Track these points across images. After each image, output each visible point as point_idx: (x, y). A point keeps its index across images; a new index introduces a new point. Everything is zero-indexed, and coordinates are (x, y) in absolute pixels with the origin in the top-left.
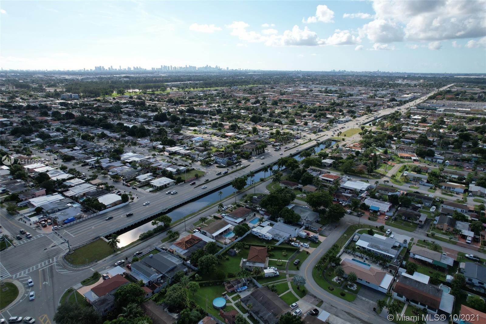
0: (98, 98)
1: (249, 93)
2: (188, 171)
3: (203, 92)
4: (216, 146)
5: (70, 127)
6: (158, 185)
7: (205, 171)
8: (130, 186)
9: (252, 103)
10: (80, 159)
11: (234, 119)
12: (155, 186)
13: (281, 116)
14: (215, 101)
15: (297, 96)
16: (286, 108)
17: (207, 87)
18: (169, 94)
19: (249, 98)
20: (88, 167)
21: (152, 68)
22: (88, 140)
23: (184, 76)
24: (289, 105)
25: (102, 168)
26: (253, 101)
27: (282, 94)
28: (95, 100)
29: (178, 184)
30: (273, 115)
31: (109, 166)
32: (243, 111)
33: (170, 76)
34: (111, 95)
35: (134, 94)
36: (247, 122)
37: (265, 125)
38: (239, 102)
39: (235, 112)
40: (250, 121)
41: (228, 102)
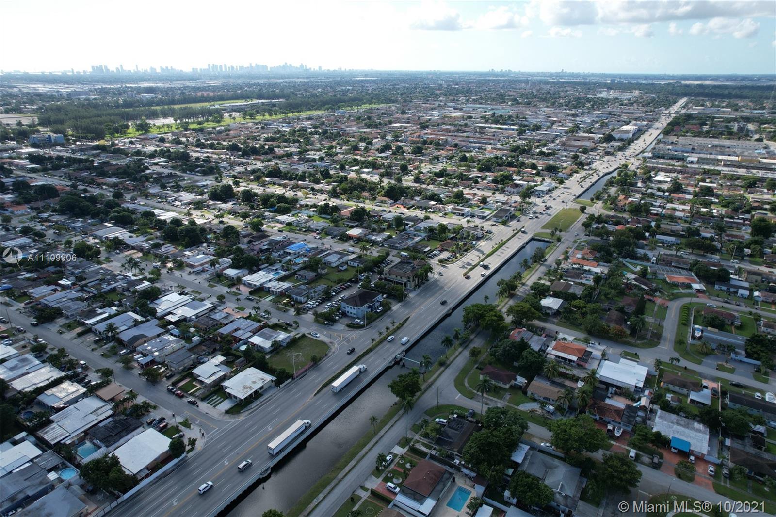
0: (101, 143)
1: (369, 126)
2: (293, 343)
3: (288, 122)
4: (334, 265)
7: (326, 339)
8: (181, 396)
9: (378, 150)
10: (72, 315)
11: (356, 193)
15: (450, 131)
16: (438, 160)
17: (293, 112)
18: (230, 130)
19: (370, 137)
20: (91, 338)
21: (193, 69)
24: (442, 152)
25: (121, 343)
26: (378, 143)
27: (424, 126)
29: (282, 386)
30: (420, 179)
31: (135, 338)
32: (366, 170)
33: (224, 87)
34: (125, 133)
35: (166, 130)
36: (380, 198)
37: (413, 206)
38: (355, 148)
39: (353, 171)
40: (384, 196)
41: (336, 148)
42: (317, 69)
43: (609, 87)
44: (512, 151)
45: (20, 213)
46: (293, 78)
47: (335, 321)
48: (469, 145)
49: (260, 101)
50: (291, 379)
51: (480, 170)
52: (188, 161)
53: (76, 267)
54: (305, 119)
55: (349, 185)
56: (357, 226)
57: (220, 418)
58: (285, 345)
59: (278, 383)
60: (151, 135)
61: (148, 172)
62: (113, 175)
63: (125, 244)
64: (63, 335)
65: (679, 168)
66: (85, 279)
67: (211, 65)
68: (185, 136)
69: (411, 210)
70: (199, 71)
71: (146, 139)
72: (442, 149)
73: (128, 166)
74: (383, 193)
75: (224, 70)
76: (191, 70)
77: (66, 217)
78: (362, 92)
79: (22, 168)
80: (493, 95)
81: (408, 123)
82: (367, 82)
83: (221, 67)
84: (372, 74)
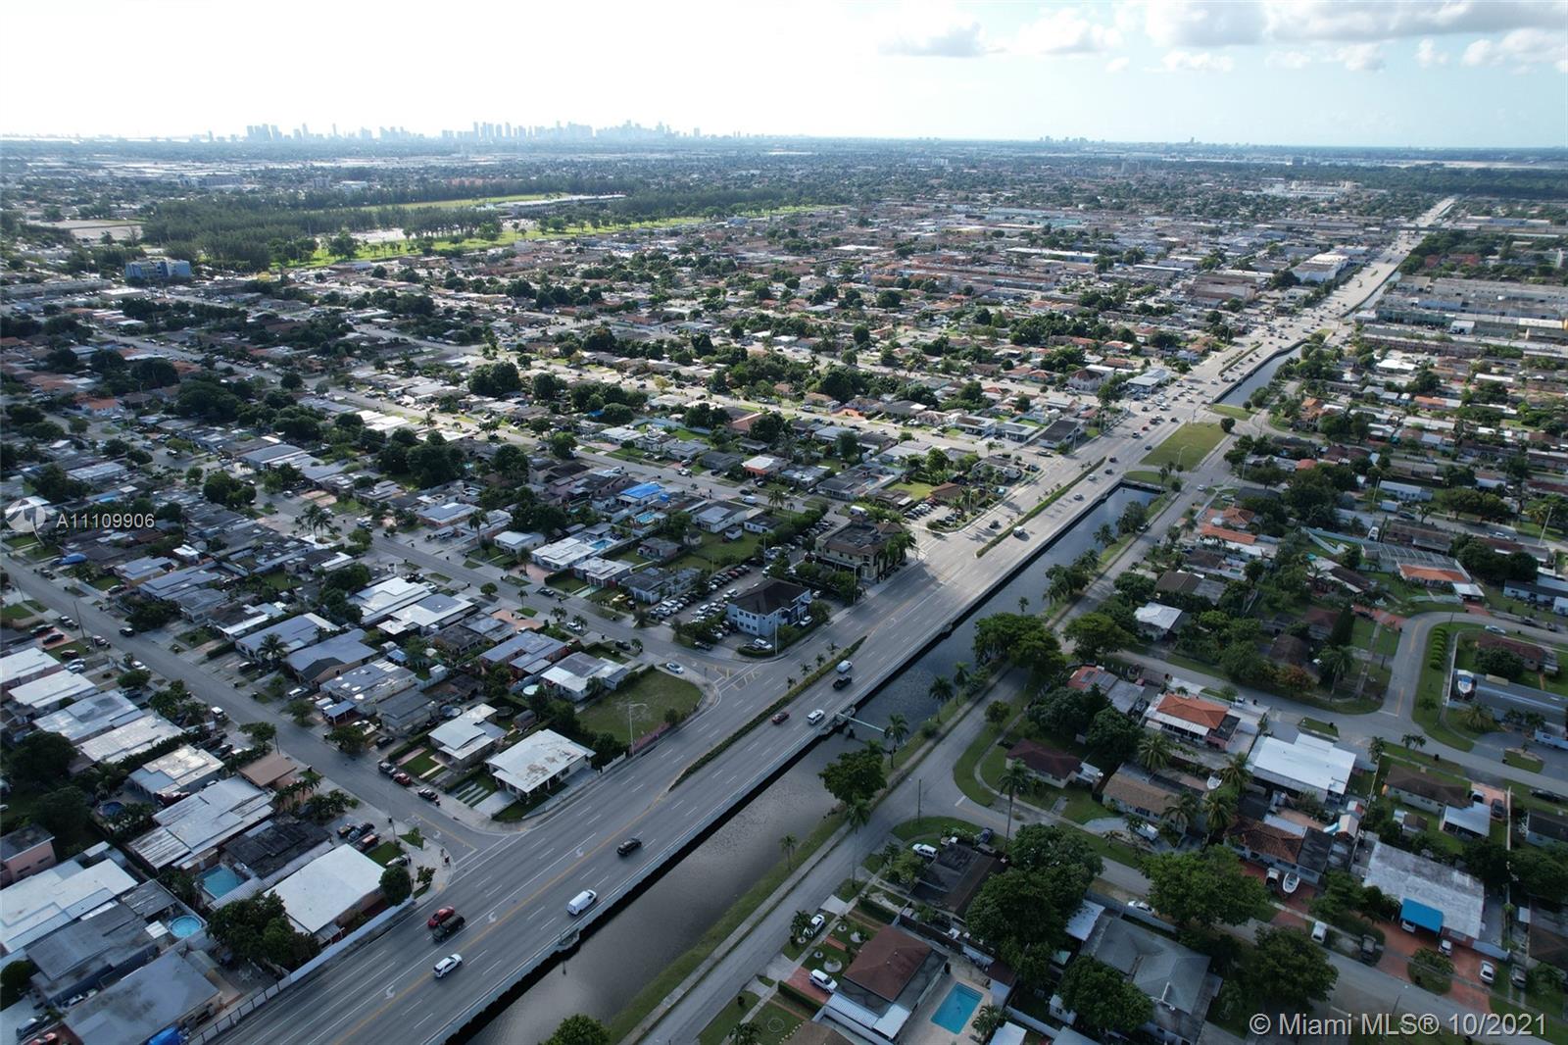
0: (263, 276)
2: (630, 683)
3: (630, 240)
6: (525, 782)
7: (700, 680)
8: (406, 784)
9: (809, 298)
10: (199, 616)
11: (763, 384)
12: (513, 788)
15: (957, 262)
16: (932, 320)
17: (640, 220)
19: (795, 273)
20: (234, 662)
21: (444, 132)
22: (231, 508)
24: (940, 304)
25: (291, 675)
27: (904, 251)
29: (605, 768)
30: (894, 358)
31: (319, 666)
32: (785, 338)
33: (506, 168)
34: (308, 258)
35: (389, 253)
36: (811, 396)
37: (879, 413)
38: (764, 294)
39: (758, 340)
40: (820, 392)
41: (725, 293)
42: (690, 133)
43: (1289, 175)
44: (1085, 304)
45: (104, 413)
46: (643, 151)
47: (715, 641)
48: (997, 290)
49: (576, 198)
50: (623, 756)
51: (1017, 342)
52: (430, 315)
53: (208, 522)
54: (664, 236)
55: (751, 368)
56: (763, 452)
57: (483, 829)
58: (613, 686)
59: (597, 763)
60: (358, 263)
61: (350, 335)
62: (284, 341)
63: (304, 478)
64: (181, 656)
65: (1434, 343)
66: (224, 547)
67: (480, 125)
68: (425, 265)
69: (874, 420)
70: (455, 136)
71: (349, 271)
72: (941, 299)
73: (311, 324)
74: (818, 384)
75: (504, 134)
76: (440, 135)
77: (191, 423)
78: (780, 180)
79: (111, 326)
80: (1048, 189)
81: (873, 244)
82: (791, 160)
83: (499, 127)
84: (802, 144)
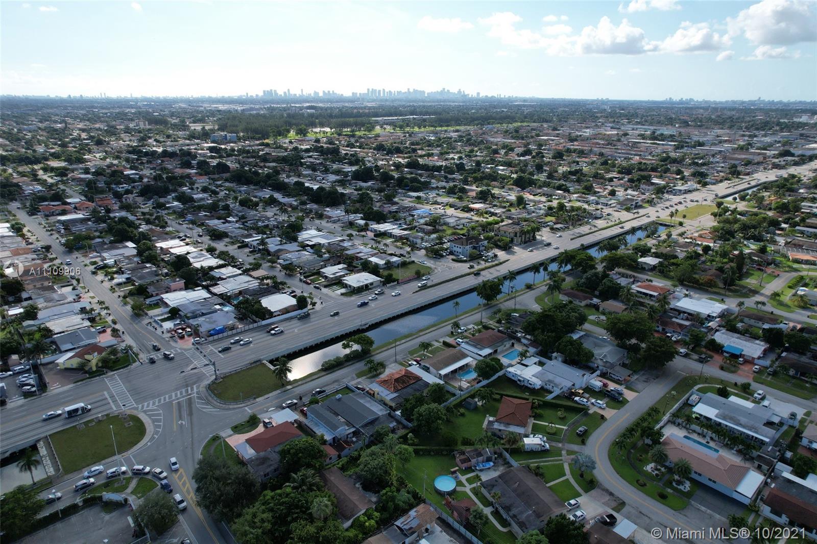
0: (266, 141)
1: (513, 138)
2: (404, 264)
3: (435, 133)
4: (452, 225)
5: (222, 186)
6: (355, 285)
7: (433, 266)
8: (309, 284)
9: (518, 155)
10: (235, 237)
11: (485, 181)
12: (350, 286)
13: (568, 178)
14: (454, 149)
15: (599, 144)
16: (578, 164)
17: (441, 126)
18: (379, 136)
19: (513, 146)
20: (247, 250)
21: (353, 93)
22: (249, 208)
23: (404, 107)
24: (584, 159)
25: (268, 252)
26: (520, 150)
27: (572, 140)
28: (262, 144)
29: (388, 285)
31: (279, 250)
32: (501, 168)
33: (381, 107)
34: (287, 137)
35: (322, 135)
36: (507, 186)
37: (539, 193)
38: (496, 153)
39: (488, 168)
40: (513, 185)
41: (476, 152)
42: (475, 95)
44: (661, 161)
47: (442, 256)
50: (396, 283)
54: (452, 132)
55: (481, 175)
56: (480, 203)
57: (338, 298)
58: (396, 265)
59: (385, 284)
60: (307, 138)
62: (274, 161)
63: (278, 201)
64: (228, 247)
67: (371, 90)
68: (338, 139)
69: (537, 197)
70: (359, 95)
71: (304, 141)
72: (587, 157)
73: (286, 156)
74: (512, 182)
75: (382, 95)
76: (351, 95)
80: (662, 118)
82: (524, 106)
84: (532, 100)
